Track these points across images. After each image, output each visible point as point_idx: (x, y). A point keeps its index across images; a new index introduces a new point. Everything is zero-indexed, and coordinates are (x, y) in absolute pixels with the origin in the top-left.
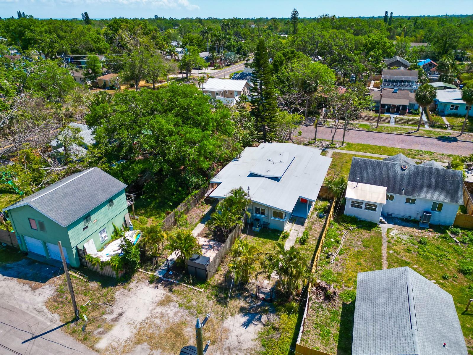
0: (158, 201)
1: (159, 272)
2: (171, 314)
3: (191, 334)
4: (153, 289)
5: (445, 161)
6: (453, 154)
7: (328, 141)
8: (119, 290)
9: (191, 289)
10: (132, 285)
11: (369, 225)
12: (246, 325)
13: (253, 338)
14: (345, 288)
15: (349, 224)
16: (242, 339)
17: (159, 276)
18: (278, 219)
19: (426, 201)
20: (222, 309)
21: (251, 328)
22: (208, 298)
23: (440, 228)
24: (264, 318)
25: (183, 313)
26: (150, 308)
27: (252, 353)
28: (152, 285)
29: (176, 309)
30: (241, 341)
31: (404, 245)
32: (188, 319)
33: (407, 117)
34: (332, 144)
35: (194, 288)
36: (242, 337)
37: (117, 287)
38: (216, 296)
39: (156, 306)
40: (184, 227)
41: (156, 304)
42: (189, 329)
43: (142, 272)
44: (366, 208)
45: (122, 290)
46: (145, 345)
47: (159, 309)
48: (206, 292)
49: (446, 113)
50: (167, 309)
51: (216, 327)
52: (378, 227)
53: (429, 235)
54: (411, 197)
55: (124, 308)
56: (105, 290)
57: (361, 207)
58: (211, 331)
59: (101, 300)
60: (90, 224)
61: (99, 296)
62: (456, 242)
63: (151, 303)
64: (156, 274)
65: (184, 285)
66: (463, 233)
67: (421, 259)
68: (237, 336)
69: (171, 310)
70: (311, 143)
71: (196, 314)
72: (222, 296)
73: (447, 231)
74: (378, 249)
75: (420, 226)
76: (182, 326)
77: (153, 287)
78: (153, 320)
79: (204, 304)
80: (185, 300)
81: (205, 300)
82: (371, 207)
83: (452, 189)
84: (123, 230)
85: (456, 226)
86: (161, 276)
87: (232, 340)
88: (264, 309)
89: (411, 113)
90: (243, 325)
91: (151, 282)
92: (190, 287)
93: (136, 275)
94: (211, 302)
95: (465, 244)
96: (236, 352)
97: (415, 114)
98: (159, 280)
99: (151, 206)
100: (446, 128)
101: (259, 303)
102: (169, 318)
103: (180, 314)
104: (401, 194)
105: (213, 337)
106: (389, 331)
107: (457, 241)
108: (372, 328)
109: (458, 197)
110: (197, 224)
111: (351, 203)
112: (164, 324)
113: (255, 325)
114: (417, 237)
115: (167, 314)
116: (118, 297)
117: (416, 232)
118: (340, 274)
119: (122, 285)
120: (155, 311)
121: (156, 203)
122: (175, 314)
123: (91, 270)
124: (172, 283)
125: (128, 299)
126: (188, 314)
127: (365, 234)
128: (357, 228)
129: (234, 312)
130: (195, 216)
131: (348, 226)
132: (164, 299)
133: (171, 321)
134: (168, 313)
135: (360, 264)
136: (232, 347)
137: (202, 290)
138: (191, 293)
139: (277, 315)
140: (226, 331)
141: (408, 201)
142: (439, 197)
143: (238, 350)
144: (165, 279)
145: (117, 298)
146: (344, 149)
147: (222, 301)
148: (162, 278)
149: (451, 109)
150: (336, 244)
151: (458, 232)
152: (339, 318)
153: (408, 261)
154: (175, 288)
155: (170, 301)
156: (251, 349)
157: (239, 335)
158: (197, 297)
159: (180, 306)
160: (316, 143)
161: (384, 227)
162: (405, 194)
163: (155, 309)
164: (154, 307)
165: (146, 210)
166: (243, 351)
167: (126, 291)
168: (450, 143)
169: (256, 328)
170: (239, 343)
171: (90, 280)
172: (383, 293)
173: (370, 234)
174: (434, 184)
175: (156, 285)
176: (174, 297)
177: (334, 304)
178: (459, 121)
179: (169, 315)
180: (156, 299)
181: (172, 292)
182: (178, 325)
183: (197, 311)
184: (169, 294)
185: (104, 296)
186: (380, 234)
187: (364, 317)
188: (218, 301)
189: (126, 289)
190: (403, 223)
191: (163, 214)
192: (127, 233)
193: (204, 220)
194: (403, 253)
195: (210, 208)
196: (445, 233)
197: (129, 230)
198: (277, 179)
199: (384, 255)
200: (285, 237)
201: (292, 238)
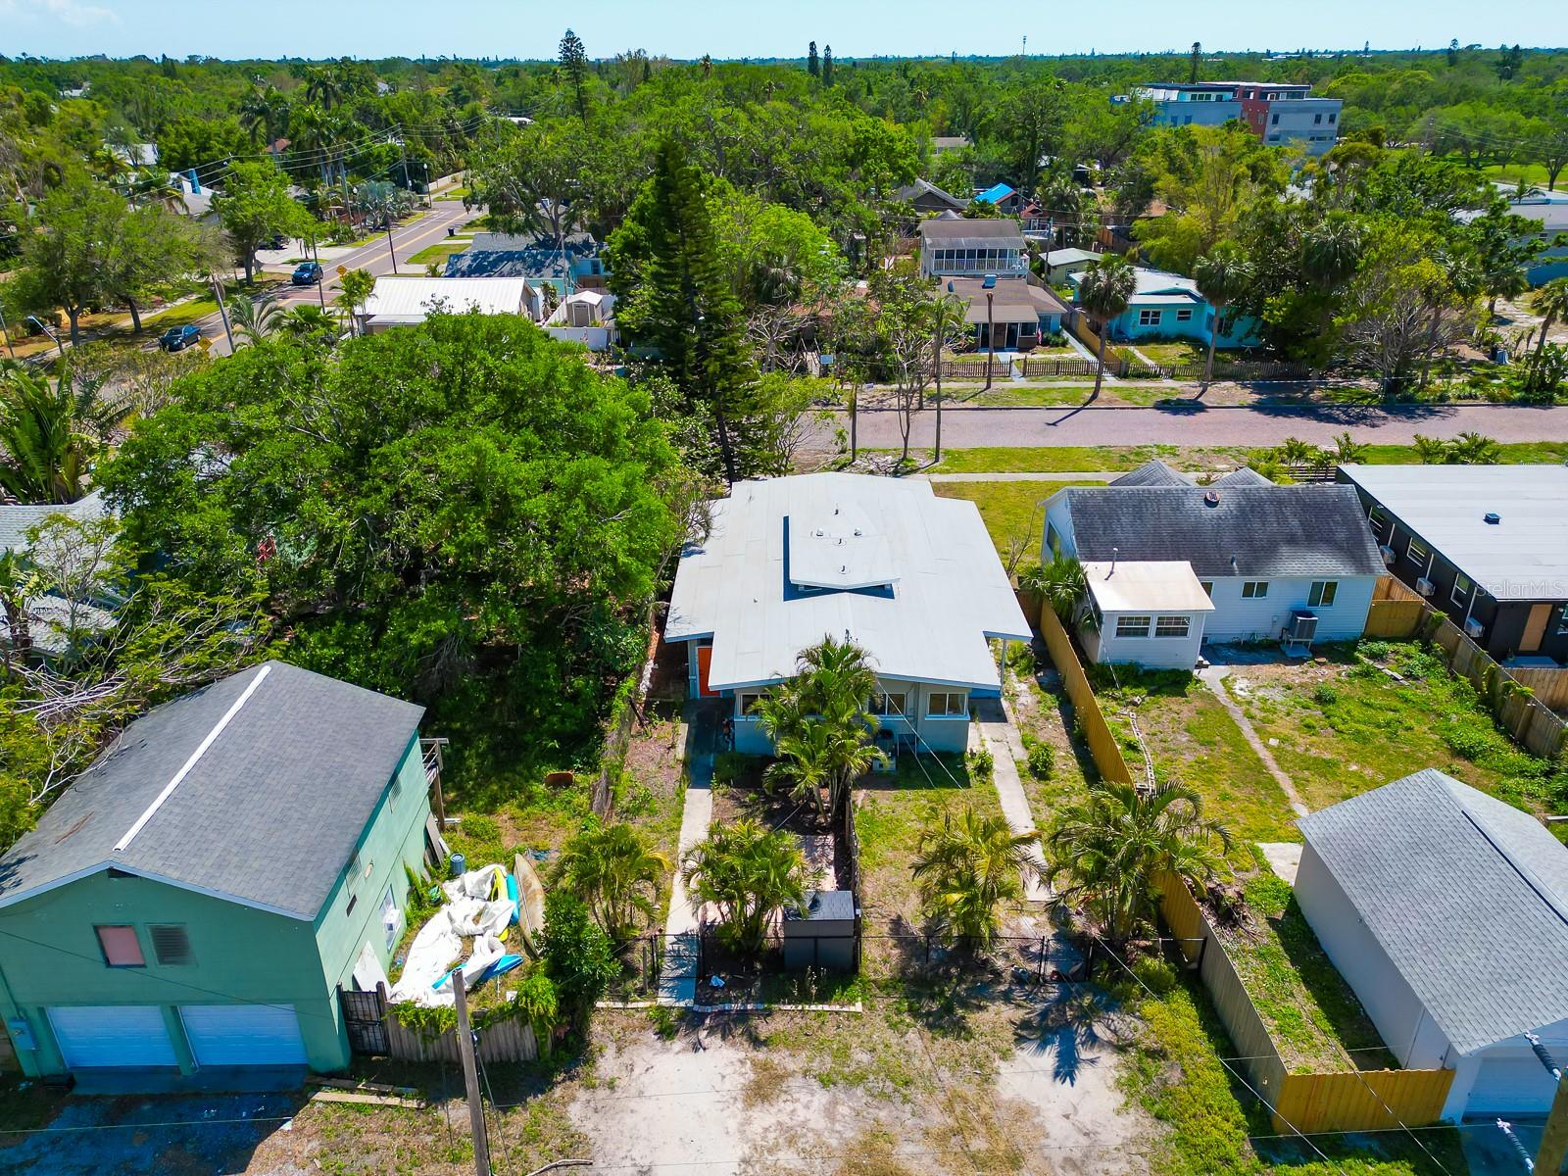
0: (483, 746)
1: (671, 990)
2: (818, 1122)
3: (927, 1160)
4: (691, 1055)
5: (1218, 467)
6: (1224, 445)
7: (885, 452)
8: (574, 1099)
9: (819, 1014)
10: (607, 1065)
11: (1173, 682)
12: (1066, 1069)
13: (1116, 1106)
14: (1241, 875)
15: (1126, 689)
16: (1085, 1118)
17: (682, 1004)
18: (947, 717)
19: (1293, 581)
20: (963, 1045)
21: (1085, 1075)
22: (893, 1026)
23: (1339, 651)
24: (1101, 1034)
25: (850, 1100)
26: (733, 1125)
27: (1144, 1150)
28: (678, 1044)
29: (821, 1098)
30: (1089, 1127)
31: (1288, 714)
32: (882, 1114)
33: (1040, 355)
34: (904, 458)
35: (826, 1008)
36: (1081, 1112)
37: (558, 1092)
38: (914, 1013)
39: (745, 1110)
40: (645, 813)
41: (740, 1105)
42: (909, 1148)
43: (610, 1010)
44: (1159, 633)
45: (582, 1095)
47: (765, 1118)
48: (872, 1008)
49: (1132, 333)
50: (789, 1107)
51: (985, 1110)
52: (1198, 681)
53: (1325, 674)
54: (1256, 579)
55: (635, 1154)
56: (520, 1119)
57: (1144, 633)
58: (983, 1130)
59: (533, 1156)
60: (359, 886)
61: (513, 1144)
62: (1396, 679)
63: (720, 1106)
64: (664, 999)
65: (788, 1007)
66: (1396, 652)
67: (1354, 745)
68: (1067, 1117)
69: (807, 1107)
70: (845, 465)
71: (895, 1090)
72: (935, 1006)
73: (1357, 654)
74: (1239, 744)
75: (1291, 654)
76: (881, 1144)
77: (684, 1050)
78: (770, 1159)
79: (895, 1049)
80: (828, 1059)
81: (892, 1037)
82: (1173, 626)
83: (1347, 540)
84: (429, 880)
85: (1373, 638)
86: (688, 1002)
87: (1061, 1136)
88: (1081, 1006)
89: (1045, 343)
90: (1056, 1074)
91: (666, 1033)
92: (813, 1007)
93: (596, 1027)
94: (912, 1035)
95: (1416, 678)
96: (1100, 1166)
97: (1057, 345)
98: (691, 1020)
99: (468, 770)
100: (1156, 376)
101: (1053, 992)
102: (818, 1135)
103: (843, 1110)
104: (1232, 573)
105: (1002, 1147)
106: (1512, 953)
107: (1396, 674)
108: (1459, 960)
109: (1368, 558)
110: (680, 794)
111: (1116, 626)
112: (818, 1162)
113: (1092, 1061)
114: (1301, 685)
115: (803, 1125)
116: (590, 1125)
117: (1292, 673)
119: (571, 1079)
120: (757, 1127)
121: (481, 756)
122: (830, 1112)
123: (410, 1062)
124: (743, 1016)
125: (629, 1120)
126: (869, 1099)
128: (1149, 694)
129: (1005, 1046)
130: (653, 768)
131: (1124, 695)
132: (752, 1076)
133: (834, 1142)
134: (802, 1119)
135: (1225, 797)
136: (1077, 1155)
137: (858, 1007)
138: (830, 1029)
139: (1131, 1013)
140: (1022, 1113)
141: (1248, 590)
142: (1324, 565)
143: (1101, 1158)
144: (709, 1009)
145: (587, 1128)
146: (948, 472)
147: (945, 1022)
148: (696, 1008)
149: (1144, 322)
150: (1131, 754)
151: (1385, 653)
152: (1286, 966)
153: (1327, 756)
154: (764, 1029)
155: (782, 1078)
156: (1133, 1141)
157: (1070, 1111)
158: (859, 1036)
159: (826, 1082)
160: (857, 461)
161: (1212, 676)
162: (1242, 574)
163: (748, 1122)
164: (740, 1116)
165: (460, 788)
166: (1116, 1154)
167: (602, 1093)
168: (1191, 417)
170: (1085, 1134)
172: (1417, 857)
173: (1192, 706)
174: (1300, 532)
175: (693, 1038)
176: (780, 1058)
177: (1249, 928)
178: (1175, 353)
179: (811, 1125)
180: (728, 1084)
181: (765, 1043)
182: (868, 1148)
183: (893, 1081)
184: (761, 1055)
185: (531, 1138)
186: (1211, 698)
187: (1411, 939)
188: (930, 1027)
189: (594, 1087)
190: (1246, 656)
191: (539, 788)
192: (450, 888)
193: (696, 773)
194: (1302, 740)
195: (683, 729)
196: (1356, 661)
197: (453, 874)
198: (883, 591)
199: (1264, 754)
200: (984, 769)
201: (1005, 768)
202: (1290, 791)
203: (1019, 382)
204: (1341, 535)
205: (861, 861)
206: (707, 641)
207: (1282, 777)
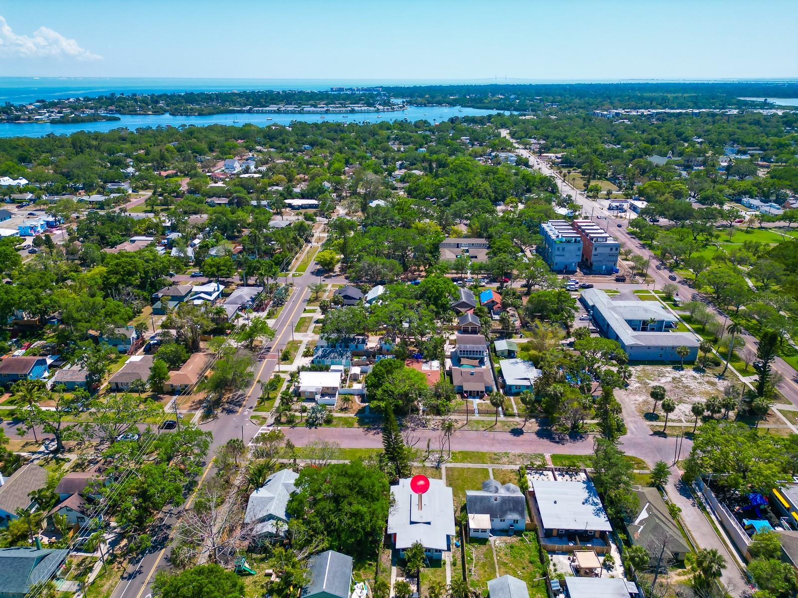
6: (522, 452)
11: (483, 541)
18: (438, 554)
19: (510, 519)
23: (518, 533)
31: (504, 550)
34: (441, 456)
40: (385, 572)
44: (481, 532)
49: (513, 391)
52: (490, 541)
53: (514, 540)
54: (502, 518)
57: (478, 532)
66: (530, 534)
67: (513, 559)
73: (522, 534)
74: (492, 558)
75: (509, 534)
82: (484, 531)
84: (353, 586)
85: (526, 531)
89: (488, 395)
95: (531, 541)
100: (515, 415)
104: (497, 517)
107: (528, 541)
110: (391, 567)
111: (473, 530)
114: (509, 543)
117: (508, 539)
118: (478, 581)
127: (483, 548)
128: (479, 545)
130: (386, 561)
131: (474, 545)
135: (485, 571)
141: (501, 521)
142: (516, 516)
146: (451, 462)
149: (516, 388)
150: (471, 561)
151: (528, 534)
153: (507, 562)
161: (492, 539)
162: (499, 517)
168: (518, 438)
172: (500, 590)
173: (486, 548)
174: (512, 508)
186: (490, 545)
190: (501, 534)
191: (367, 566)
192: (355, 586)
193: (394, 563)
194: (504, 557)
195: (391, 551)
196: (522, 536)
197: (355, 584)
198: (429, 523)
199: (496, 561)
200: (444, 564)
201: (448, 563)
202: (497, 570)
203: (477, 417)
204: (520, 509)
205: (421, 584)
206: (395, 534)
207: (497, 566)
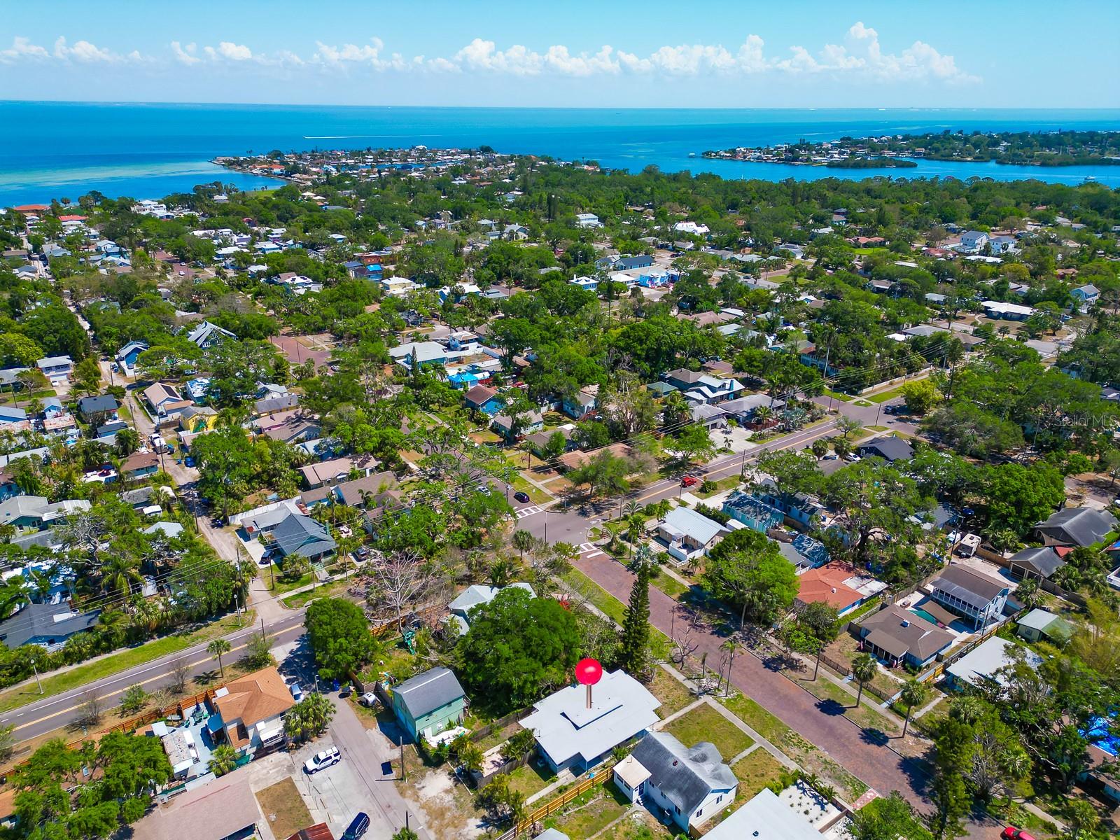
1: (457, 769)
3: (449, 817)
4: (448, 779)
8: (430, 771)
9: (466, 790)
10: (439, 771)
12: (479, 827)
13: (476, 835)
16: (471, 832)
17: (456, 772)
19: (672, 801)
20: (474, 811)
21: (480, 829)
22: (471, 800)
23: (676, 829)
24: (490, 828)
25: (453, 802)
26: (439, 791)
28: (448, 776)
29: (451, 799)
30: (469, 833)
31: (631, 828)
32: (453, 808)
35: (468, 790)
37: (430, 769)
38: (476, 802)
41: (443, 790)
42: (450, 814)
43: (448, 764)
44: (625, 785)
45: (432, 771)
46: (425, 811)
47: (443, 794)
48: (472, 796)
50: (447, 796)
51: (464, 819)
52: (631, 805)
53: (660, 830)
55: (427, 783)
56: (423, 768)
57: (622, 783)
58: (459, 821)
59: (419, 773)
60: (431, 718)
61: (419, 769)
63: (442, 788)
64: (455, 770)
65: (464, 785)
68: (469, 830)
69: (448, 798)
71: (459, 807)
72: (479, 804)
74: (607, 823)
75: (665, 820)
76: (448, 810)
78: (436, 799)
79: (467, 803)
80: (459, 796)
81: (469, 801)
82: (628, 786)
84: (456, 725)
88: (495, 823)
90: (477, 826)
91: (449, 774)
92: (467, 788)
93: (444, 765)
94: (471, 804)
98: (454, 775)
101: (495, 818)
102: (444, 802)
103: (451, 803)
104: (657, 785)
105: (458, 824)
112: (440, 804)
113: (483, 829)
114: (649, 827)
117: (654, 822)
118: (560, 826)
120: (441, 794)
122: (449, 801)
123: (422, 750)
124: (459, 781)
125: (432, 779)
126: (455, 805)
127: (613, 806)
129: (478, 816)
132: (449, 788)
133: (444, 804)
134: (446, 798)
136: (463, 834)
137: (471, 794)
139: (498, 830)
140: (466, 824)
141: (662, 793)
144: (457, 776)
145: (427, 776)
147: (477, 807)
148: (456, 774)
150: (582, 803)
154: (459, 785)
155: (451, 792)
157: (471, 830)
158: (466, 797)
159: (454, 798)
160: (705, 679)
161: (637, 807)
167: (434, 773)
169: (483, 831)
171: (420, 756)
173: (616, 808)
174: (684, 790)
175: (451, 778)
176: (455, 791)
179: (445, 800)
180: (445, 787)
181: (456, 786)
182: (446, 809)
183: (461, 806)
184: (453, 787)
185: (421, 771)
186: (625, 811)
188: (475, 805)
190: (654, 811)
191: (488, 719)
194: (621, 834)
198: (577, 728)
199: (606, 828)
201: (558, 784)
202: (594, 837)
203: (844, 682)
206: (536, 711)
207: (600, 833)
